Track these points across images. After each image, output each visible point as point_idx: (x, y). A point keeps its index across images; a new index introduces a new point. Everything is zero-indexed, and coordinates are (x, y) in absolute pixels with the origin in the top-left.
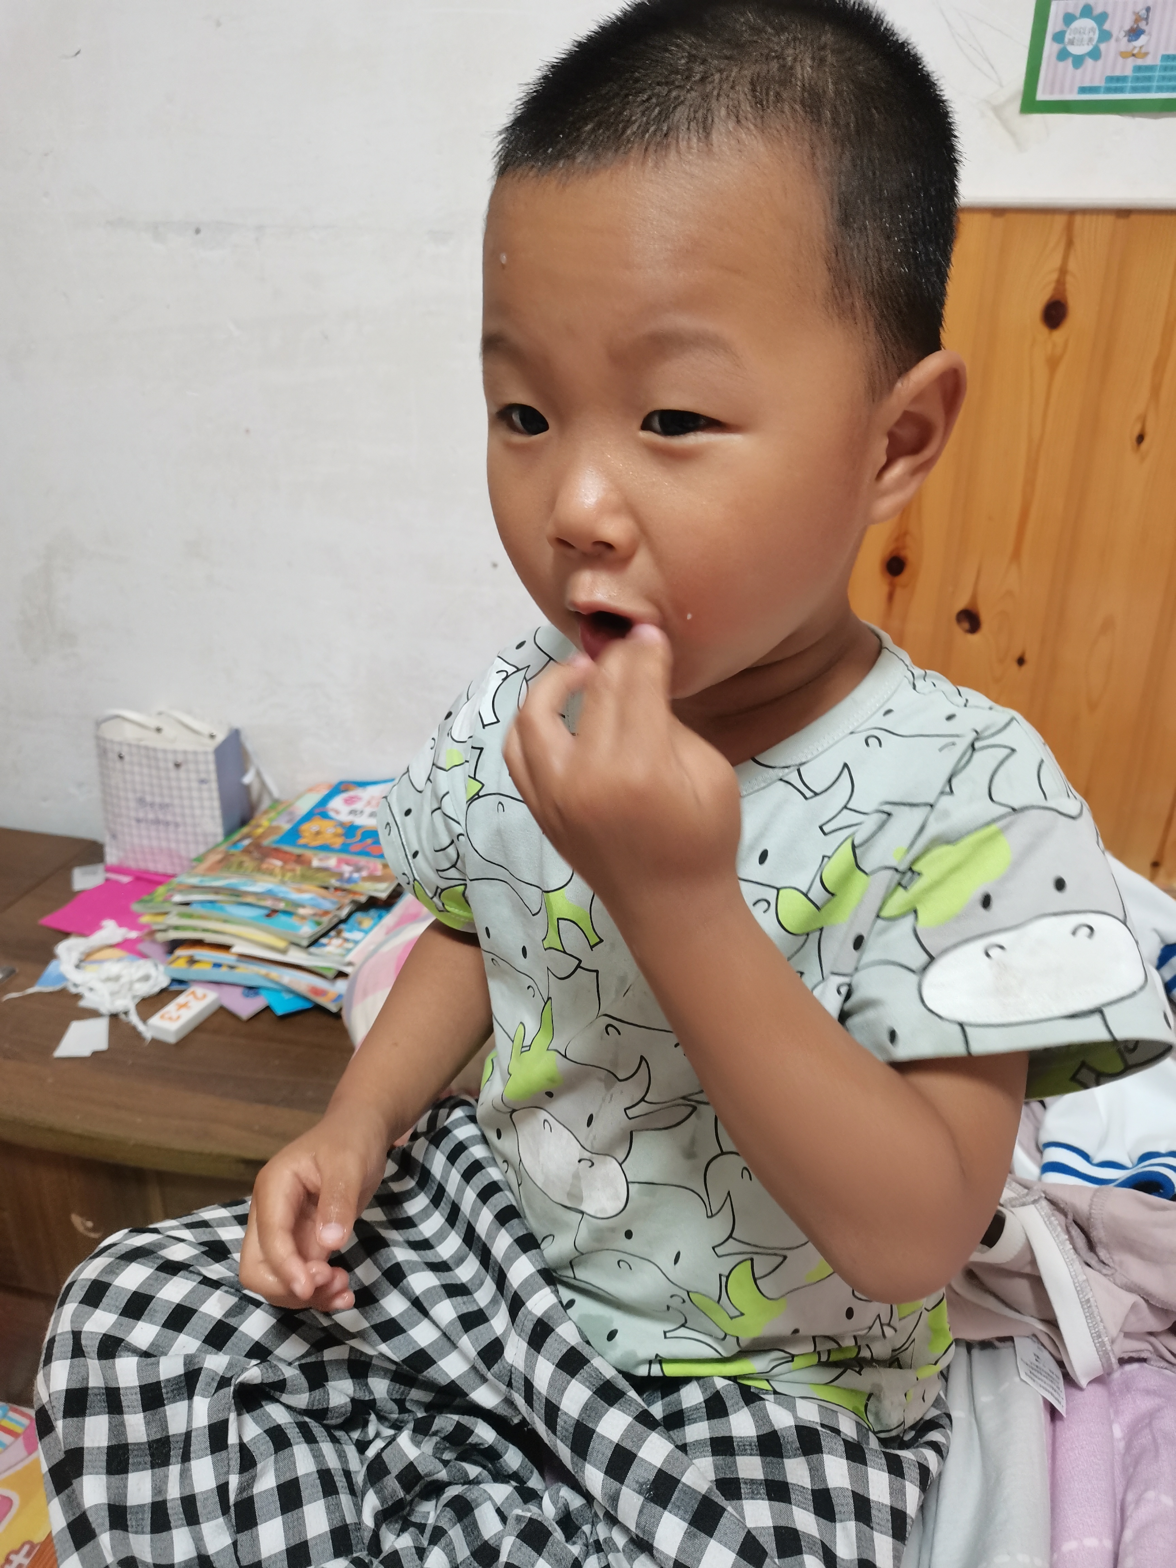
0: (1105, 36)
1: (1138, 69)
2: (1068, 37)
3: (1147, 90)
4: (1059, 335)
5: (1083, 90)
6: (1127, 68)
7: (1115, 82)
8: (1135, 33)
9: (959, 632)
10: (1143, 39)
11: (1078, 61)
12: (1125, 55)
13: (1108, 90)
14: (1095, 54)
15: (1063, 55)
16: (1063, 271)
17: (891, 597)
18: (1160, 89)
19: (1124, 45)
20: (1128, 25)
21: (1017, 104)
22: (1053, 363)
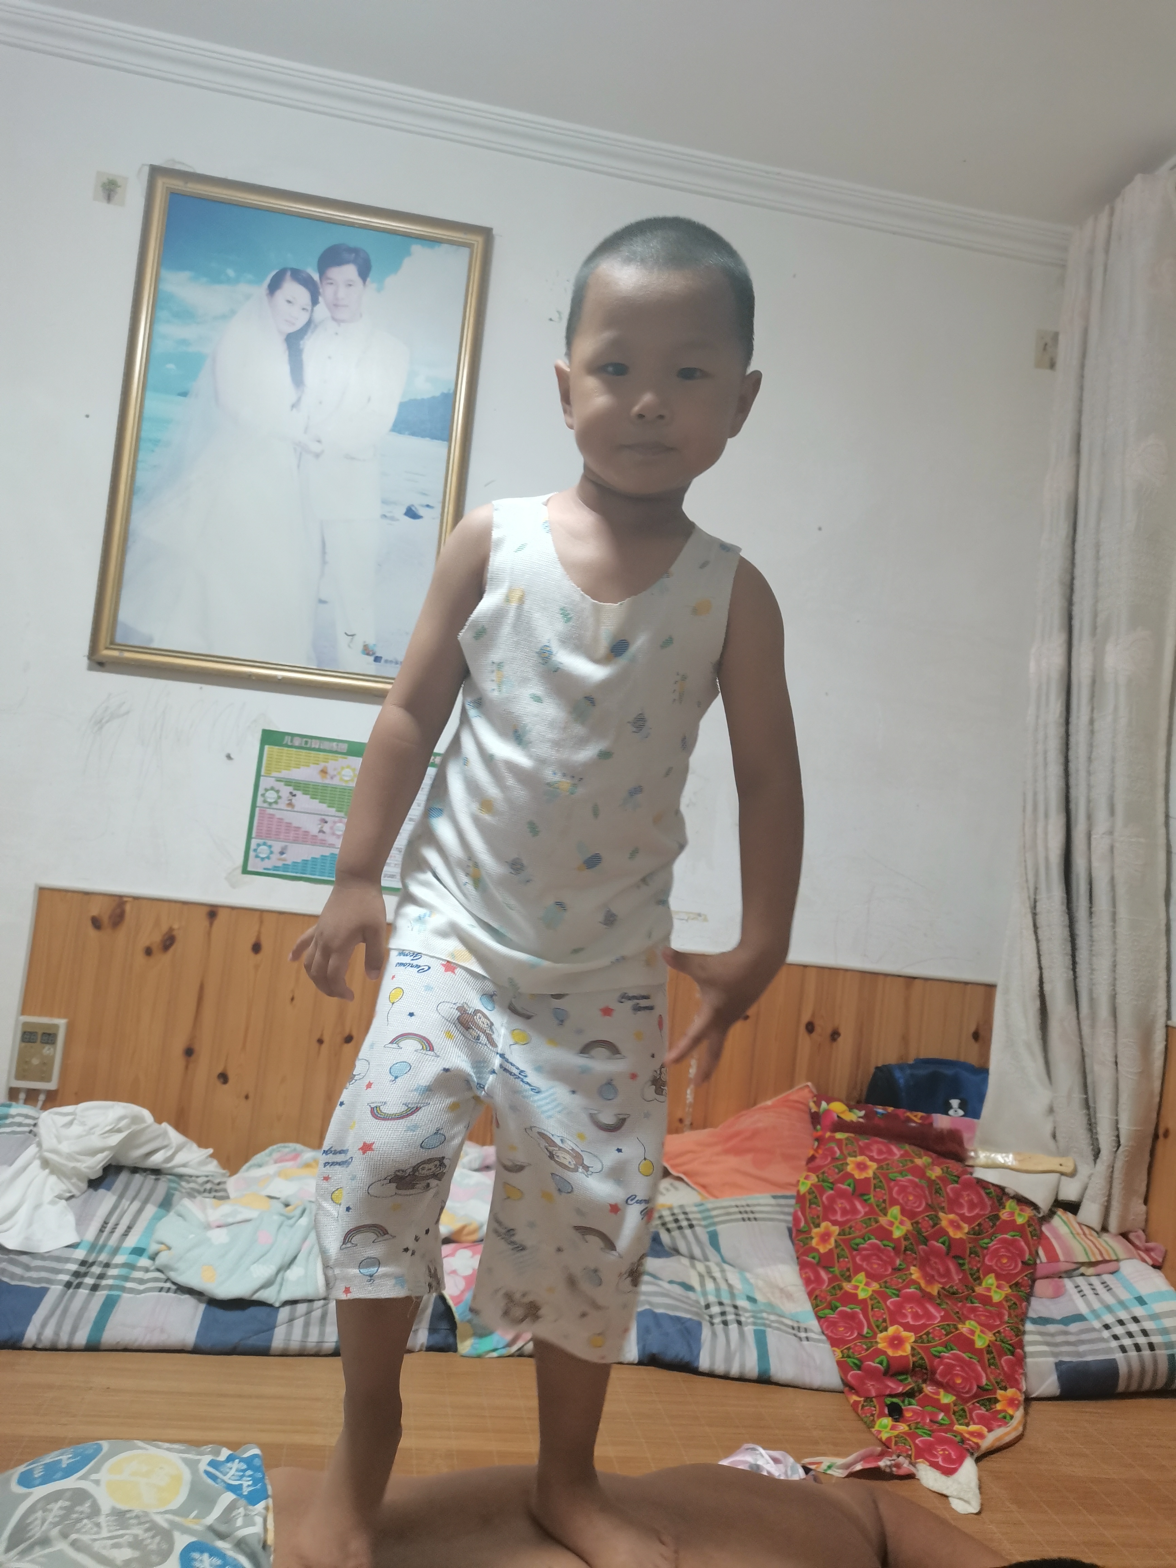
0: (272, 853)
1: (284, 864)
2: (258, 851)
3: (288, 872)
4: (259, 957)
5: (265, 869)
6: (280, 864)
7: (276, 868)
8: (282, 853)
9: (218, 1084)
10: (284, 856)
11: (263, 859)
12: (280, 859)
13: (274, 870)
14: (268, 858)
15: (257, 856)
16: (259, 933)
17: (187, 1067)
18: (292, 872)
19: (279, 856)
20: (279, 850)
21: (240, 870)
22: (257, 967)
